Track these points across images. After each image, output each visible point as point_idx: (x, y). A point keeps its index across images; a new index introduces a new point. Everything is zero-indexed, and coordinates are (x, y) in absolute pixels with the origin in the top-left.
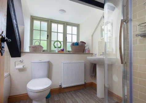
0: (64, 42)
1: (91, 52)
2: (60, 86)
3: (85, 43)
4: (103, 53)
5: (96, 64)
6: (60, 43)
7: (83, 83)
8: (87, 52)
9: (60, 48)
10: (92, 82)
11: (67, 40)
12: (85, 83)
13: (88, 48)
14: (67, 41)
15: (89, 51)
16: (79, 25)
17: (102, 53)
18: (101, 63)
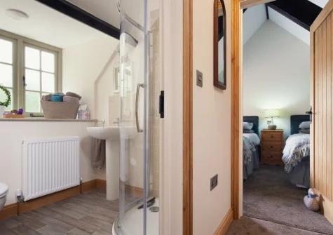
0: (15, 88)
1: (93, 118)
2: (18, 197)
3: (80, 98)
4: (118, 119)
5: (104, 141)
6: (7, 92)
7: (77, 183)
8: (84, 117)
9: (7, 106)
10: (96, 180)
11: (25, 85)
12: (81, 182)
13: (86, 109)
14: (27, 88)
15: (88, 115)
16: (61, 50)
17: (116, 120)
18: (115, 136)
